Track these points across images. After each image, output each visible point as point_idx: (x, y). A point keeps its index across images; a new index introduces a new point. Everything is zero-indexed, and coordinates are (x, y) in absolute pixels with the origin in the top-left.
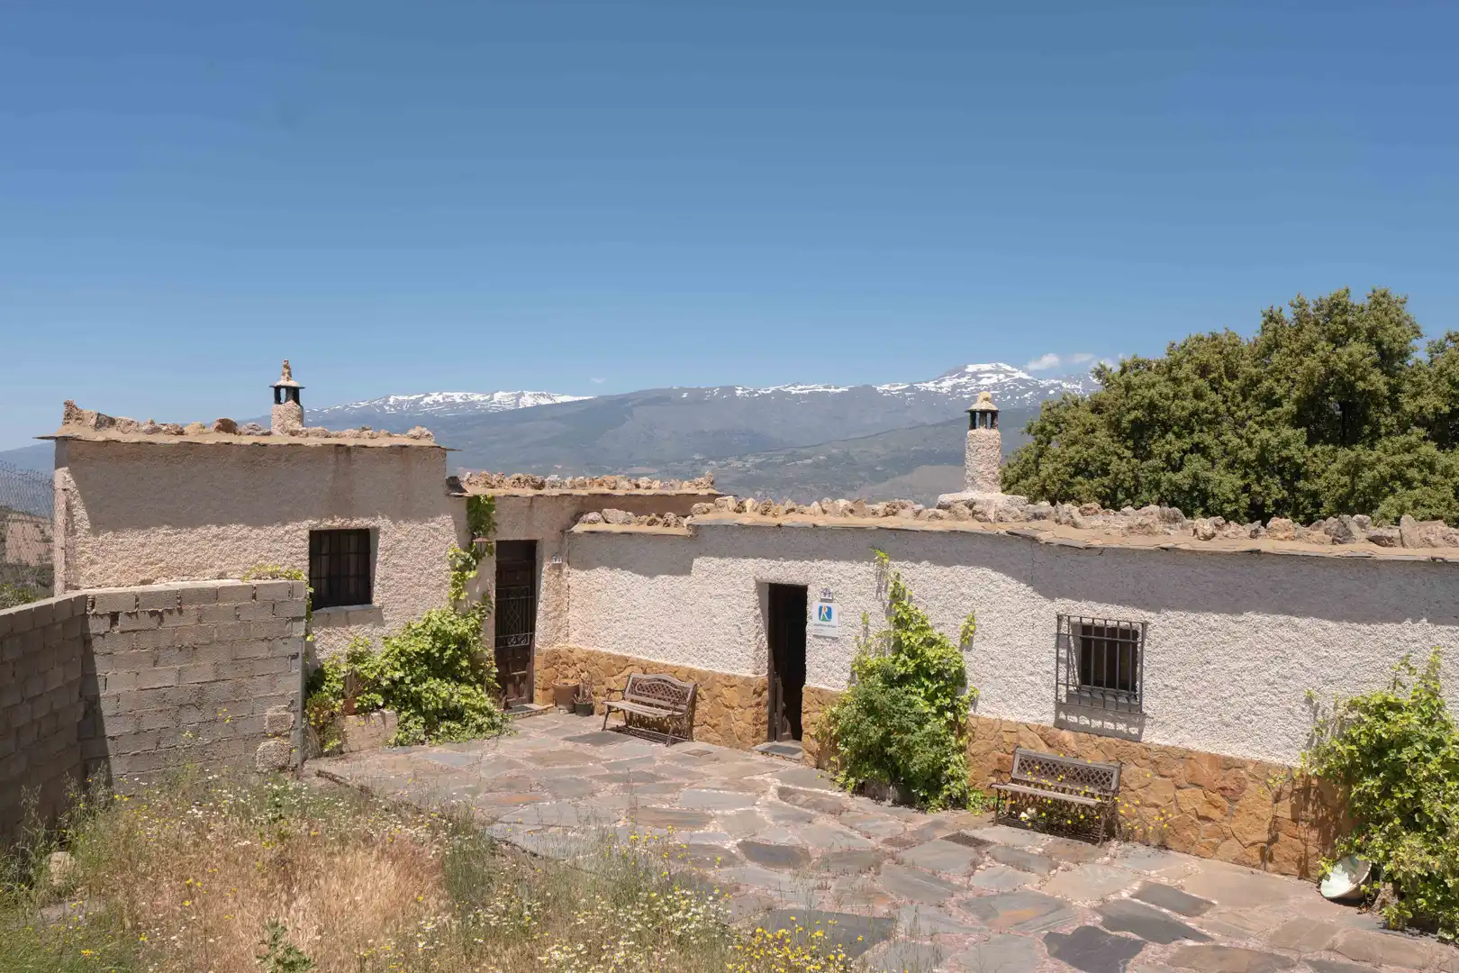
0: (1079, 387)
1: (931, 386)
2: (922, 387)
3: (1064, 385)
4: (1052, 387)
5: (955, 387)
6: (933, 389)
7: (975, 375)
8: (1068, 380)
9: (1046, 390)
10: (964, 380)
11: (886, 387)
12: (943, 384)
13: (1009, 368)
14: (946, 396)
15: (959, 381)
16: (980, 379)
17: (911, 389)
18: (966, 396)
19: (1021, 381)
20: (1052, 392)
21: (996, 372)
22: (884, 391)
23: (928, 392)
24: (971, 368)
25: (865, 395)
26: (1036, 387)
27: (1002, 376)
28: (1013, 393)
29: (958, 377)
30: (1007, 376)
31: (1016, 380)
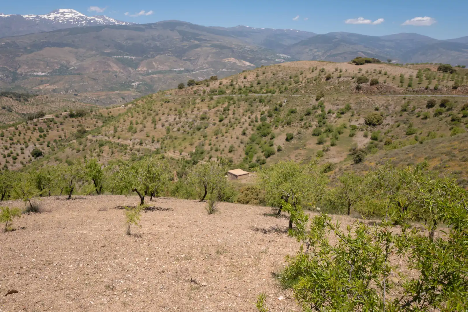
0: (102, 20)
1: (46, 16)
2: (43, 17)
3: (96, 19)
4: (92, 19)
5: (55, 18)
6: (47, 18)
7: (62, 13)
8: (98, 18)
9: (90, 21)
10: (59, 15)
11: (27, 16)
12: (50, 16)
13: (75, 11)
14: (52, 21)
15: (56, 15)
16: (65, 15)
17: (37, 17)
18: (60, 21)
19: (80, 17)
20: (92, 21)
21: (71, 12)
22: (26, 17)
23: (44, 19)
24: (61, 11)
25: (17, 19)
26: (86, 19)
27: (73, 14)
28: (78, 21)
29: (56, 14)
30: (75, 15)
31: (78, 16)
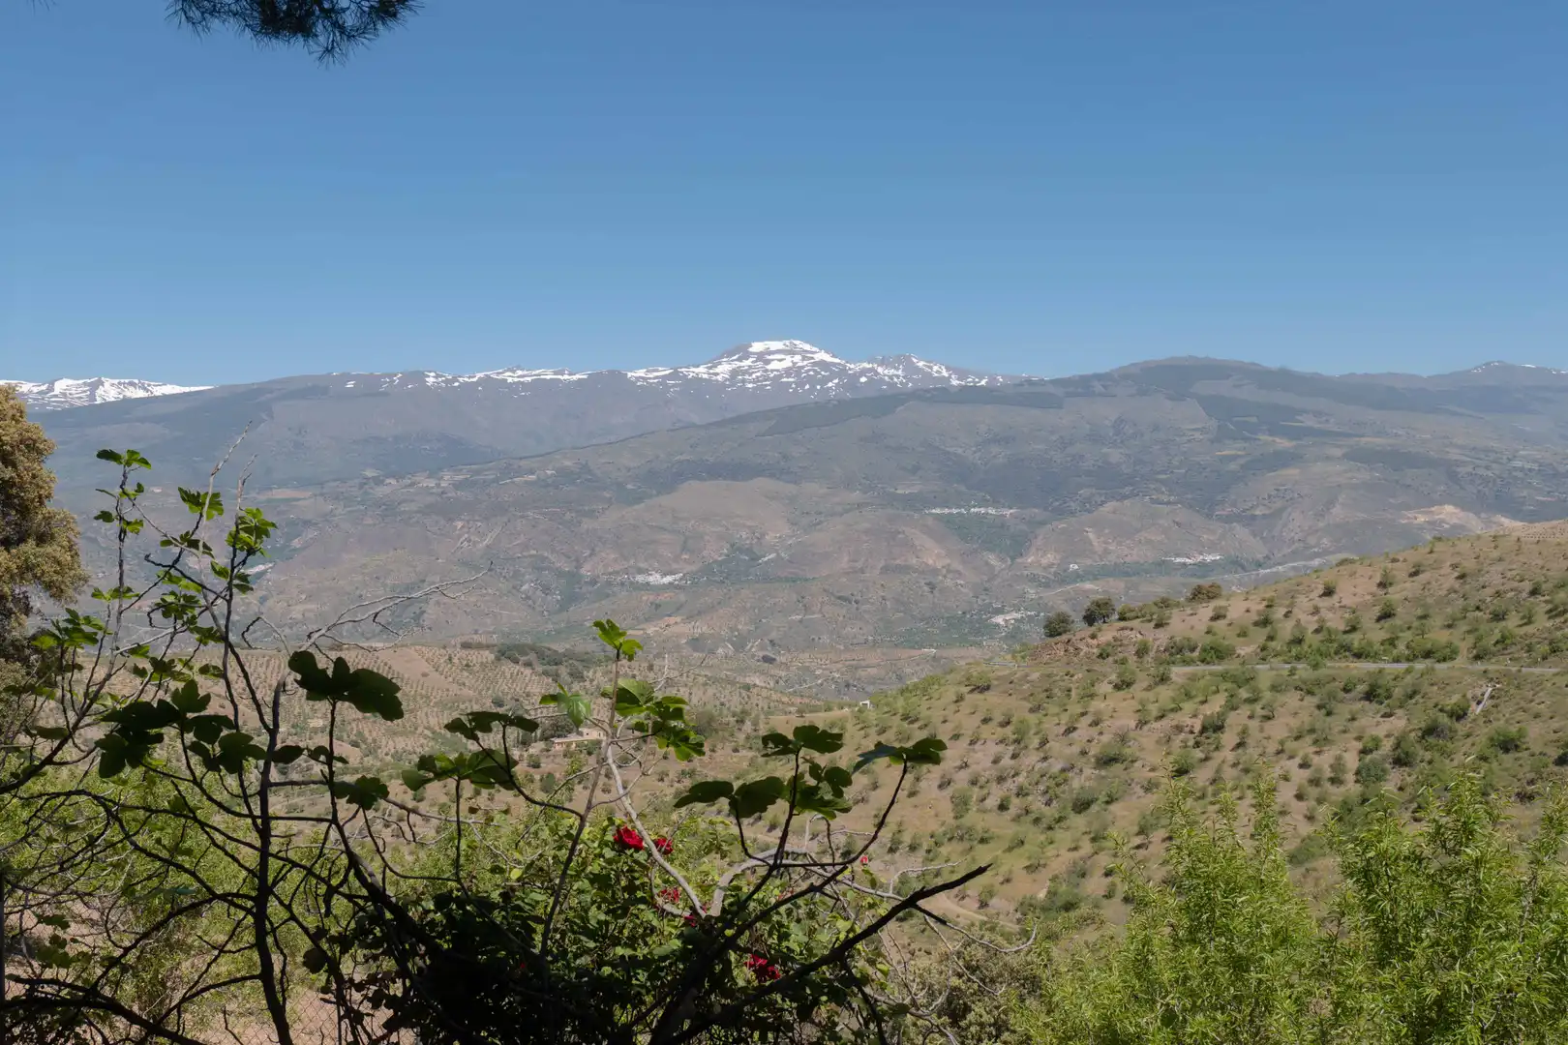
0: (900, 372)
1: (702, 371)
2: (692, 372)
3: (880, 370)
4: (863, 372)
5: (734, 373)
6: (705, 376)
7: (761, 357)
8: (882, 363)
9: (857, 375)
10: (747, 363)
11: (641, 373)
12: (719, 369)
13: (807, 347)
14: (722, 386)
15: (739, 364)
16: (768, 362)
17: (675, 375)
18: (750, 386)
19: (823, 364)
20: (863, 379)
21: (792, 353)
22: (638, 378)
23: (697, 380)
24: (757, 347)
25: (610, 385)
26: (842, 372)
27: (797, 358)
28: (811, 380)
29: (740, 360)
30: (804, 358)
31: (815, 364)
